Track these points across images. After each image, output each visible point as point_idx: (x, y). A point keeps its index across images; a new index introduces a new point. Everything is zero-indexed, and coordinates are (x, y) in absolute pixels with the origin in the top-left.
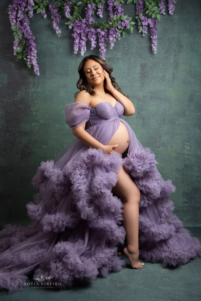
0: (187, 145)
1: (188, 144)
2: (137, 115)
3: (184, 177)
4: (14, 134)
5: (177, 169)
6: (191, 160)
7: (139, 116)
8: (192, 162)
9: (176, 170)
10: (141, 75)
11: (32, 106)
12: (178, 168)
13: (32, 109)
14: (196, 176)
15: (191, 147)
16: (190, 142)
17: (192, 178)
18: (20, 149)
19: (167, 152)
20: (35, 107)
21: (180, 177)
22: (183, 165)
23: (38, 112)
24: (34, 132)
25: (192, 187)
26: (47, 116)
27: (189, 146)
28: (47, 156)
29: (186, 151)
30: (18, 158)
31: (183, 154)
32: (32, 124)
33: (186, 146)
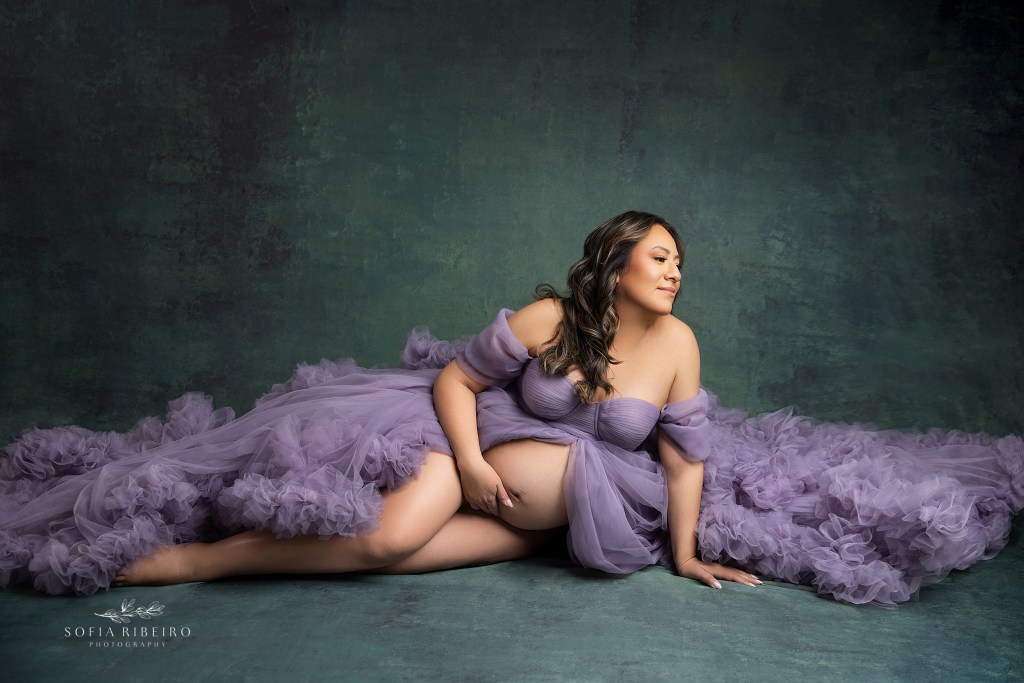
0: (776, 238)
1: (780, 235)
2: (623, 142)
3: (767, 338)
4: (244, 191)
5: (743, 312)
6: (789, 285)
7: (627, 146)
8: (791, 293)
9: (739, 316)
10: (636, 18)
11: (297, 108)
12: (745, 310)
13: (298, 115)
14: (807, 336)
15: (788, 244)
16: (785, 230)
17: (795, 342)
18: (257, 239)
19: (712, 259)
20: (308, 108)
21: (752, 337)
22: (763, 301)
23: (315, 124)
24: (301, 187)
25: (794, 365)
26: (344, 139)
27: (783, 240)
28: (341, 264)
29: (773, 258)
30: (250, 267)
31: (763, 267)
32: (298, 163)
33: (771, 242)
